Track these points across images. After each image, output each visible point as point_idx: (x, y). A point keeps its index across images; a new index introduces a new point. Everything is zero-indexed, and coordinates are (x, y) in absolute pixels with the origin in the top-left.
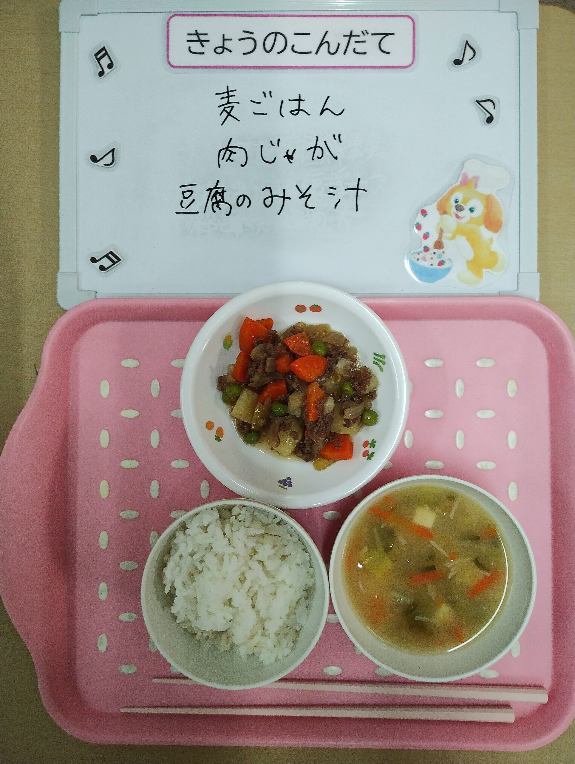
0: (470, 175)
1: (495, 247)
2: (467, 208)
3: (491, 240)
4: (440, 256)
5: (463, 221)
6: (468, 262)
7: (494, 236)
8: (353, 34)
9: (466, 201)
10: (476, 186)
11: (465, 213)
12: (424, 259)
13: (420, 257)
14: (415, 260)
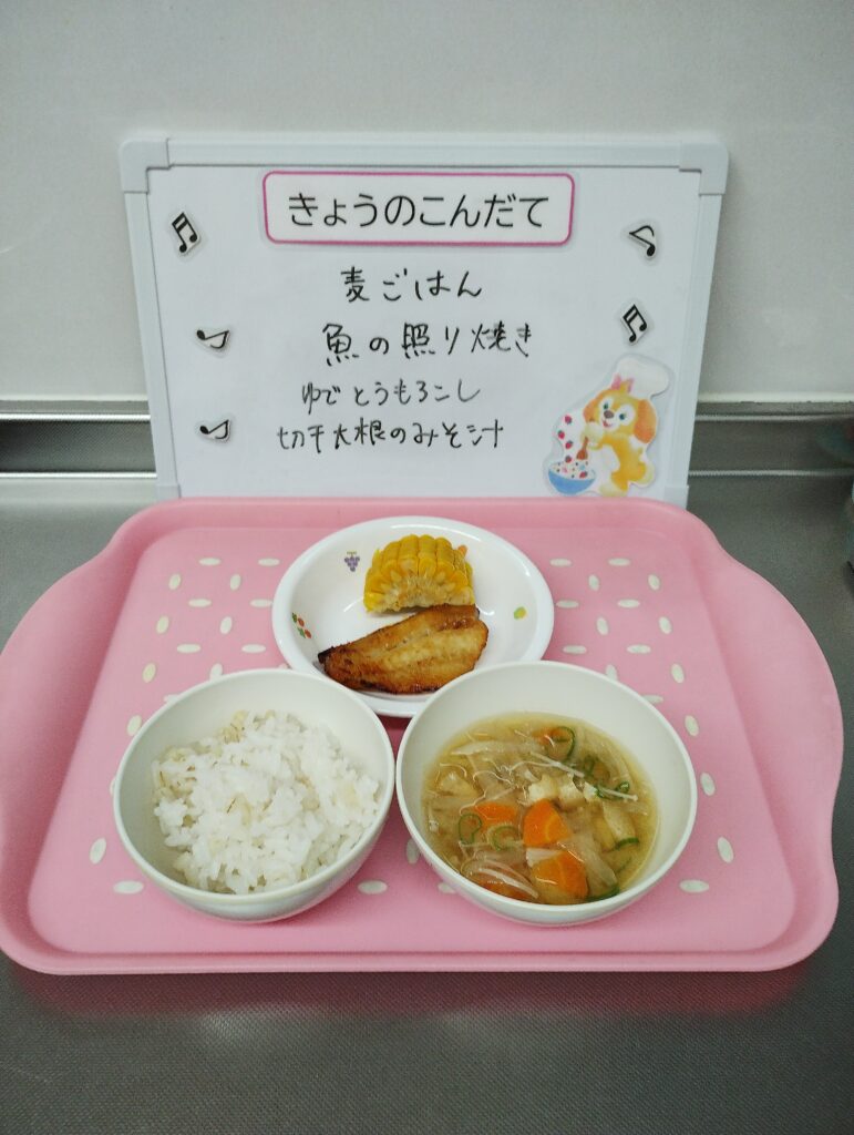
0: (625, 377)
1: (643, 458)
2: (617, 414)
3: (640, 452)
4: (583, 467)
5: (611, 430)
6: (613, 474)
7: (645, 446)
8: (497, 198)
9: (616, 407)
10: (629, 389)
11: (615, 421)
12: (565, 470)
13: (560, 467)
14: (555, 471)
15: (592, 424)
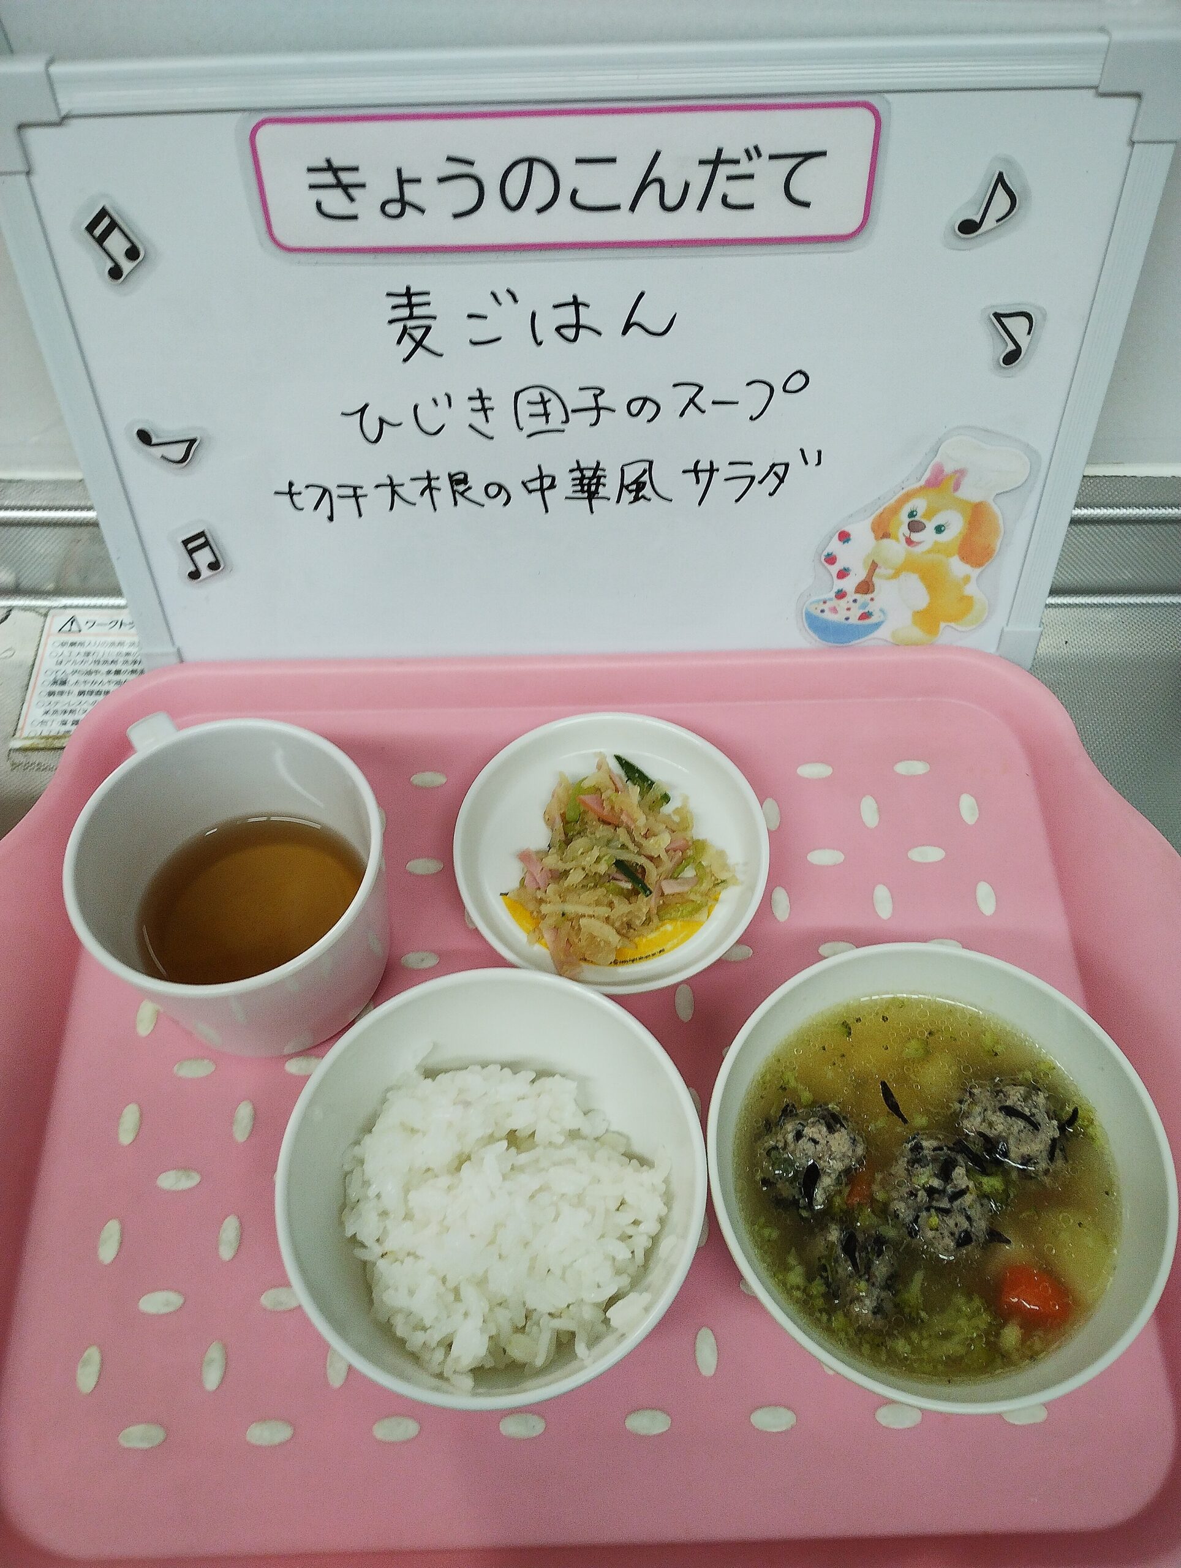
6: (916, 613)
13: (826, 607)
14: (818, 613)
15: (885, 541)
